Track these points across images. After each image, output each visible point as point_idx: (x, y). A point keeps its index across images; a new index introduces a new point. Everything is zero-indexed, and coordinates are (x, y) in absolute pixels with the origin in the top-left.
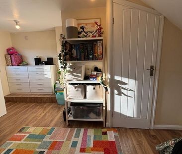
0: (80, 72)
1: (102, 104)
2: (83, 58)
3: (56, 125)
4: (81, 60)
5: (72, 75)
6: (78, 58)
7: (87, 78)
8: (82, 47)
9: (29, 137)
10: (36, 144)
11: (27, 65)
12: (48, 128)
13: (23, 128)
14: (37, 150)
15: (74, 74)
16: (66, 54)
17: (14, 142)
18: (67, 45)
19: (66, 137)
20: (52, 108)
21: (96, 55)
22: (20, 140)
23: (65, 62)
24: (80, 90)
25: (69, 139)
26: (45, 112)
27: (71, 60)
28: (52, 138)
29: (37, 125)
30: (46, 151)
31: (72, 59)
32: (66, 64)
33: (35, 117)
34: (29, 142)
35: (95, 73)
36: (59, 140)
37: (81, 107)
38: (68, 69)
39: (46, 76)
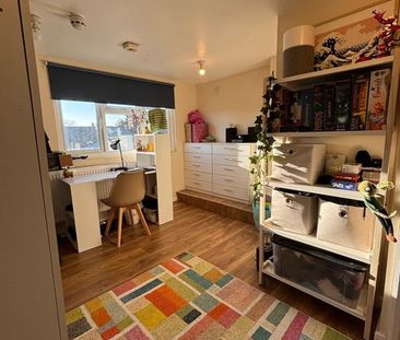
0: (306, 163)
1: (368, 266)
2: (317, 124)
3: (237, 273)
4: (313, 131)
5: (284, 168)
6: (306, 124)
7: (324, 179)
8: (320, 94)
9: (187, 273)
10: (193, 293)
11: (214, 141)
12: (222, 271)
13: (185, 254)
14: (191, 303)
15: (288, 165)
16: (273, 116)
17: (167, 271)
18: (279, 95)
19: (249, 309)
20: (242, 233)
21: (363, 114)
22: (175, 272)
23: (268, 135)
24: (300, 208)
25: (254, 315)
26: (226, 238)
27: (284, 129)
28: (221, 295)
29: (206, 257)
30: (204, 314)
31: (287, 127)
32: (271, 141)
33: (209, 240)
34: (184, 283)
35: (356, 169)
36: (233, 308)
37: (298, 254)
38: (275, 152)
39: (240, 165)
